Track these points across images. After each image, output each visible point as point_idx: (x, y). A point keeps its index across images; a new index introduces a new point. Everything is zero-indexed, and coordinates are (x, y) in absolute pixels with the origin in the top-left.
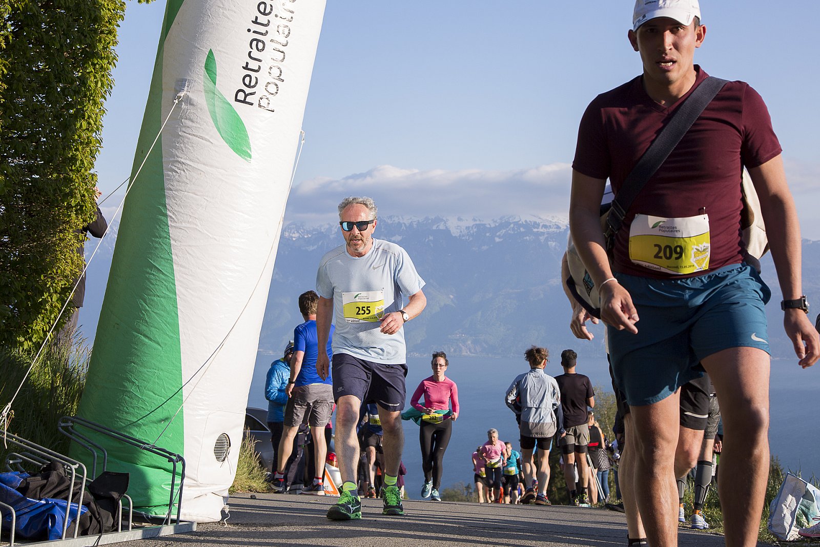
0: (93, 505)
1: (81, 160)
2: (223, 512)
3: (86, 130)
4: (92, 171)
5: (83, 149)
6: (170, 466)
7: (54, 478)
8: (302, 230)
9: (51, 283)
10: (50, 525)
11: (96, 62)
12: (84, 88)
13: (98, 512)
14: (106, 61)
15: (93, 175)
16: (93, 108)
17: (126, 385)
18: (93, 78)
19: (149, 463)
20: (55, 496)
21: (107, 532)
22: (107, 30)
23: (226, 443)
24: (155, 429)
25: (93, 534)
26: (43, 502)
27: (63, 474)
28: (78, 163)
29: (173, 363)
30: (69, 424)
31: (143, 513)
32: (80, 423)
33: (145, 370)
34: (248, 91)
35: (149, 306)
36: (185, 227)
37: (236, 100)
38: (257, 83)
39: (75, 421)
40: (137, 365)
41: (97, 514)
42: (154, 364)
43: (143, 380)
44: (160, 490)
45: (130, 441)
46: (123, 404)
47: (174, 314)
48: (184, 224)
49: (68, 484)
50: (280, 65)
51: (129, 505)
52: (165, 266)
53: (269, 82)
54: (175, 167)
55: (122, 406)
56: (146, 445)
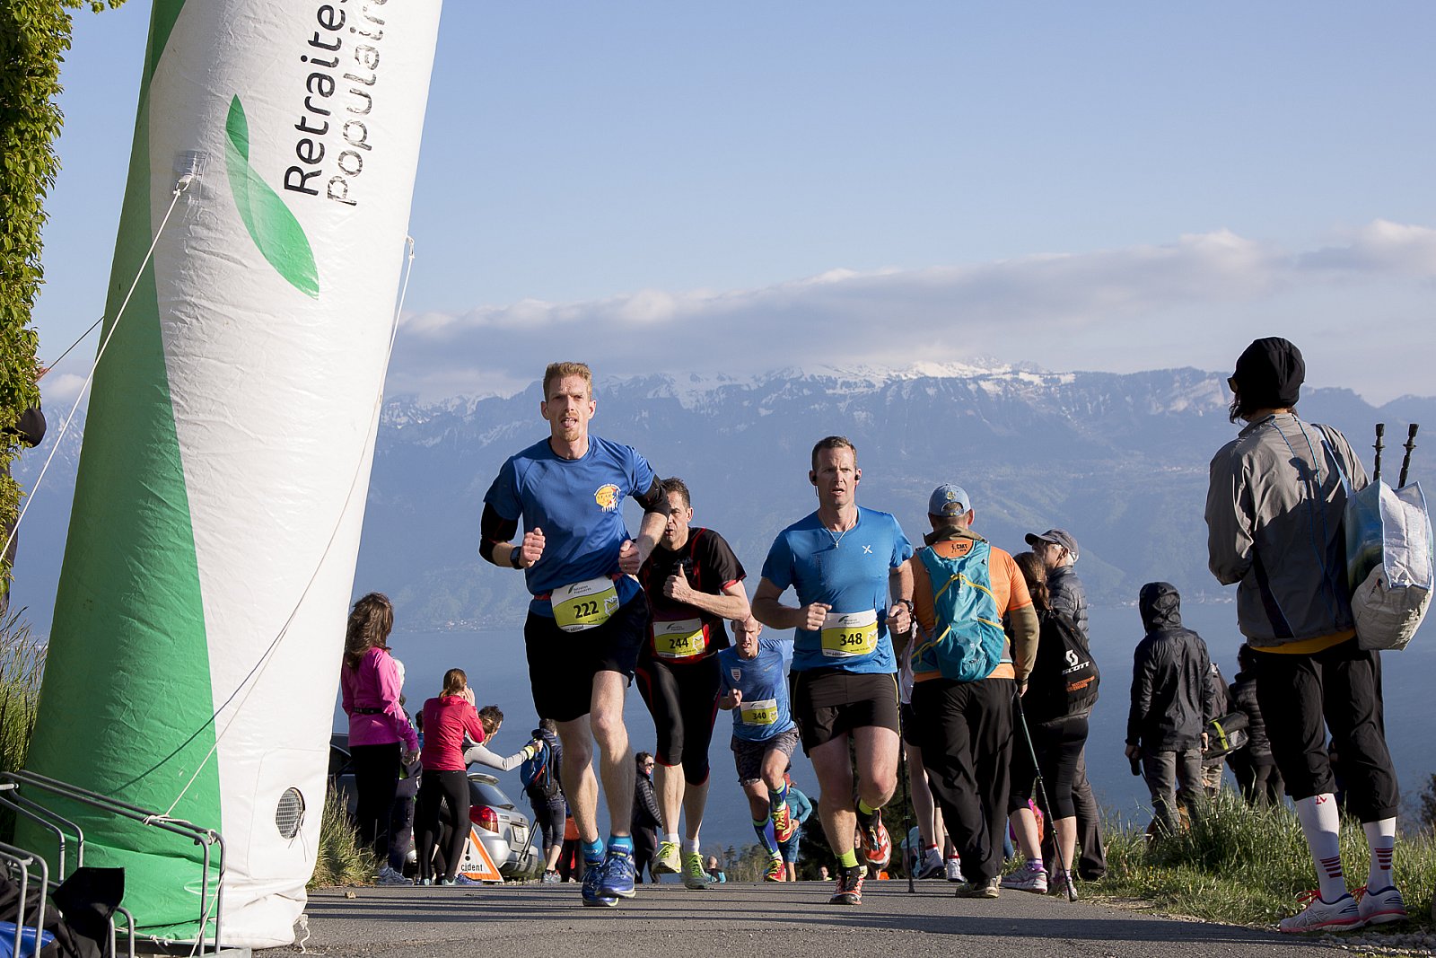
0: (63, 929)
2: (297, 927)
4: (28, 327)
6: (197, 851)
8: (413, 411)
13: (72, 940)
14: (41, 126)
15: (28, 334)
16: (22, 212)
17: (111, 709)
19: (160, 848)
22: (39, 68)
23: (297, 805)
24: (167, 787)
27: (6, 877)
29: (195, 667)
30: (12, 786)
31: (154, 937)
32: (31, 783)
33: (145, 682)
34: (307, 169)
35: (146, 566)
36: (203, 421)
37: (287, 186)
38: (322, 154)
39: (22, 780)
40: (130, 673)
41: (70, 944)
42: (160, 670)
43: (142, 700)
44: (182, 896)
45: (124, 810)
46: (105, 744)
47: (191, 579)
48: (202, 416)
49: (15, 894)
50: (363, 119)
51: (128, 925)
52: (171, 493)
53: (345, 150)
54: (182, 312)
55: (105, 747)
56: (152, 817)
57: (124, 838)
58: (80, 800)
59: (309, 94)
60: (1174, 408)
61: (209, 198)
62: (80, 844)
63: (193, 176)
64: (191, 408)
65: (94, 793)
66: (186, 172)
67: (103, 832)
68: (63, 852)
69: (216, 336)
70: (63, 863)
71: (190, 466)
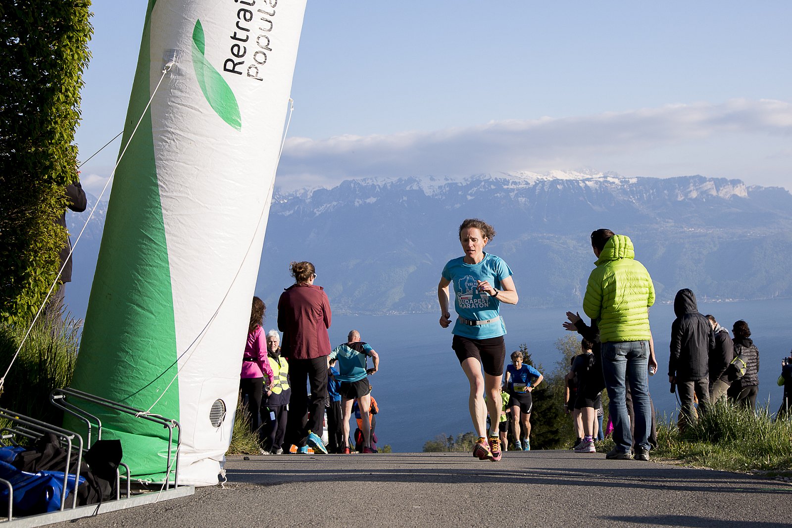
0: (90, 475)
1: (60, 133)
2: (220, 476)
3: (64, 102)
4: (72, 144)
5: (62, 122)
6: (165, 433)
7: (49, 450)
9: (34, 257)
10: (48, 496)
11: (71, 35)
12: (61, 61)
13: (95, 481)
14: (82, 34)
15: (73, 147)
16: (70, 81)
17: (120, 354)
18: (69, 51)
19: (144, 432)
20: (51, 468)
21: (105, 500)
23: (221, 409)
24: (150, 398)
25: (92, 503)
26: (39, 475)
27: (58, 446)
28: (58, 135)
29: (167, 331)
30: (61, 397)
31: (140, 480)
32: (73, 395)
33: (139, 339)
34: (236, 60)
35: (142, 276)
36: (176, 196)
37: (225, 69)
38: (245, 52)
39: (67, 393)
40: (131, 334)
41: (94, 483)
42: (148, 333)
43: (137, 349)
44: (157, 458)
45: (125, 409)
46: (116, 374)
47: (166, 283)
48: (175, 194)
49: (64, 455)
50: (267, 34)
51: (126, 474)
52: (157, 235)
53: (257, 51)
54: (165, 136)
55: (116, 375)
56: (141, 413)
57: (125, 426)
58: (101, 404)
59: (239, 20)
60: (690, 197)
61: (182, 75)
62: (99, 428)
63: (174, 63)
64: (169, 189)
65: (109, 401)
66: (170, 60)
67: (113, 422)
68: (90, 433)
69: (184, 150)
70: (90, 439)
71: (168, 221)
